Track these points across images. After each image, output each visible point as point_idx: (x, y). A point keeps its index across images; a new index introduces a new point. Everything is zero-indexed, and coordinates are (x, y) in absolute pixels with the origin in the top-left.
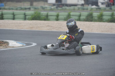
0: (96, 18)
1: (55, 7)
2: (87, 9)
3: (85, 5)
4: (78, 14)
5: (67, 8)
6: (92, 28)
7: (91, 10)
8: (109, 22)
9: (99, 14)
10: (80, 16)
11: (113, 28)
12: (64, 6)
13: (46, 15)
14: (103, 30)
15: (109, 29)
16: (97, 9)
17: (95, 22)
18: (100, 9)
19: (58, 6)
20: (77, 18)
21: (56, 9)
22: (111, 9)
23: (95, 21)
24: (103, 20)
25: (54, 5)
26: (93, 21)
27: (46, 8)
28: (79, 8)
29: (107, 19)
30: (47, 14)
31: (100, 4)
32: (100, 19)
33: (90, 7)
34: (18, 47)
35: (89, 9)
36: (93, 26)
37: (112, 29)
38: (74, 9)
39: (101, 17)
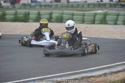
8: (12, 22)
9: (1, 13)
14: (6, 31)
15: (13, 29)
18: (2, 7)
24: (6, 19)
29: (10, 18)
31: (2, 2)
37: (16, 29)
39: (4, 17)
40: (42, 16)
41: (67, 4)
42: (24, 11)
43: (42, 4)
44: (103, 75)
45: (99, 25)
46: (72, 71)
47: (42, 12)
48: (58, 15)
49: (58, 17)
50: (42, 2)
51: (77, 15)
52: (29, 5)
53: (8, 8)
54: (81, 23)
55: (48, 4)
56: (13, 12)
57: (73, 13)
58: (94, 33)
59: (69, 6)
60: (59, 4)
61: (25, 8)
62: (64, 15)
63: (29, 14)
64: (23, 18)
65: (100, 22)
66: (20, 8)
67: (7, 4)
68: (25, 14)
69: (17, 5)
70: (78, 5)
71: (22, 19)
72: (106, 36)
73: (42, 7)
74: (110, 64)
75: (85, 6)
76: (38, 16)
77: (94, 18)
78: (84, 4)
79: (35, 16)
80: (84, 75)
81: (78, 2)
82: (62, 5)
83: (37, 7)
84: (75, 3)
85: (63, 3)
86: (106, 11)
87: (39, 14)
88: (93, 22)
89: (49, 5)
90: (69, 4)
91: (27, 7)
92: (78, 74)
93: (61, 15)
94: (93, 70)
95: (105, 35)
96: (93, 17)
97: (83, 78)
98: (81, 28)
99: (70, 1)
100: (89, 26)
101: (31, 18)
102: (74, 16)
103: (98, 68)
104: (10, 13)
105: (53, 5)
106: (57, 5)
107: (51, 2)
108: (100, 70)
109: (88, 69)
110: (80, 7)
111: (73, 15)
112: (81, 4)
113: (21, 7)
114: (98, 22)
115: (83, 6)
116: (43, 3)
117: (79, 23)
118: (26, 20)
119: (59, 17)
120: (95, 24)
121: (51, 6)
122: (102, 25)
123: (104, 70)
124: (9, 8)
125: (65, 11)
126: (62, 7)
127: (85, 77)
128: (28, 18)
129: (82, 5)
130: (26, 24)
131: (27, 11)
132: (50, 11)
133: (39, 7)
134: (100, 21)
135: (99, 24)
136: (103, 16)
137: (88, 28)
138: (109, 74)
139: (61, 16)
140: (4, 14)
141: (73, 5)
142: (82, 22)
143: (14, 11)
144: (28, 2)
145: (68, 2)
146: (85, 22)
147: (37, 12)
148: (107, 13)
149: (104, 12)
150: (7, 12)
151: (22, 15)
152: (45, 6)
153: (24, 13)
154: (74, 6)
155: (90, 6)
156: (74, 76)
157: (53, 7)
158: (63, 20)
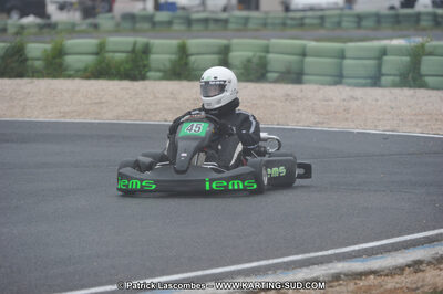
0: (38, 64)
2: (4, 30)
6: (22, 103)
7: (17, 34)
8: (88, 78)
9: (48, 46)
11: (103, 100)
14: (67, 109)
15: (91, 104)
16: (41, 27)
17: (35, 80)
18: (52, 26)
22: (96, 26)
23: (33, 77)
24: (66, 70)
26: (28, 77)
29: (81, 65)
31: (51, 8)
32: (55, 66)
33: (14, 21)
35: (11, 30)
36: (29, 93)
37: (102, 103)
39: (58, 60)
40: (192, 58)
41: (282, 14)
42: (131, 39)
43: (195, 16)
44: (409, 266)
45: (397, 91)
46: (297, 254)
47: (194, 43)
48: (250, 54)
49: (249, 61)
50: (195, 9)
51: (318, 54)
52: (149, 19)
53: (72, 30)
54: (330, 84)
55: (214, 16)
56: (90, 42)
57: (304, 48)
58: (379, 120)
59: (289, 22)
60: (253, 14)
61: (135, 31)
62: (271, 56)
63: (146, 50)
64: (128, 67)
65: (397, 79)
66: (117, 31)
67: (71, 14)
68: (133, 51)
69: (104, 21)
70: (322, 18)
71: (122, 69)
72: (418, 130)
73: (195, 27)
74: (434, 228)
75: (344, 24)
76: (181, 59)
77: (379, 66)
78: (340, 16)
79: (168, 57)
80: (340, 267)
81: (322, 10)
82: (265, 19)
83: (176, 27)
84: (310, 14)
85: (267, 13)
86: (418, 40)
87: (183, 51)
88: (375, 80)
89: (217, 21)
90: (291, 15)
91: (138, 26)
92: (322, 263)
93: (263, 54)
94: (372, 248)
95: (416, 125)
96: (373, 62)
97: (337, 277)
98: (332, 100)
99: (293, 6)
100: (359, 92)
101: (153, 65)
102: (307, 59)
103: (392, 244)
104: (81, 47)
105: (232, 20)
106: (247, 20)
107: (225, 9)
108: (396, 250)
109: (356, 247)
110: (327, 25)
111: (303, 54)
112: (330, 16)
113: (118, 25)
114: (391, 78)
115: (339, 24)
116: (198, 12)
117: (323, 84)
118: (137, 72)
119: (255, 60)
120: (380, 86)
121: (226, 22)
122: (407, 92)
123: (411, 250)
124: (78, 28)
125: (274, 41)
126: (265, 25)
127: (346, 275)
128: (145, 66)
129: (336, 20)
130: (138, 85)
131: (141, 40)
132: (224, 42)
133: (183, 27)
134: (400, 75)
135: (395, 85)
136: (407, 59)
137: (356, 99)
138: (429, 263)
139: (261, 58)
140: (60, 52)
141: (302, 18)
142: (337, 79)
143: (94, 41)
144: (144, 9)
145: (287, 9)
146: (345, 80)
147: (175, 42)
148: (422, 46)
149: (413, 44)
150: (72, 43)
151: (124, 55)
152: (206, 21)
153: (129, 48)
154: (307, 21)
155: (366, 23)
156: (305, 270)
157: (231, 26)
158: (267, 72)
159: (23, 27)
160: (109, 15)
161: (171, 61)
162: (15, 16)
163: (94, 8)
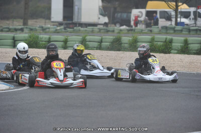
0: (126, 45)
1: (62, 27)
2: (113, 31)
3: (109, 25)
4: (98, 38)
5: (82, 29)
7: (119, 33)
9: (131, 38)
10: (101, 42)
12: (76, 26)
13: (47, 40)
16: (128, 30)
19: (68, 26)
20: (96, 44)
21: (63, 30)
22: (151, 31)
23: (124, 51)
25: (60, 24)
26: (122, 51)
27: (49, 28)
28: (100, 30)
30: (50, 38)
31: (132, 23)
33: (118, 27)
34: (2, 90)
35: (116, 31)
36: (122, 57)
38: (93, 31)
39: (135, 44)
40: (189, 45)
42: (164, 37)
43: (191, 28)
47: (191, 39)
50: (192, 25)
52: (173, 29)
53: (141, 32)
61: (167, 33)
63: (171, 41)
64: (163, 48)
66: (160, 33)
67: (141, 25)
69: (155, 29)
71: (161, 49)
73: (191, 33)
76: (185, 46)
83: (183, 32)
87: (186, 42)
91: (168, 31)
101: (173, 48)
104: (144, 39)
113: (160, 31)
116: (193, 27)
118: (167, 50)
128: (170, 48)
130: (167, 55)
131: (169, 37)
133: (187, 33)
140: (136, 41)
143: (150, 37)
144: (171, 25)
147: (183, 39)
150: (141, 37)
151: (162, 43)
152: (196, 30)
153: (164, 40)
159: (121, 30)
160: (157, 27)
161: (181, 46)
162: (118, 25)
163: (150, 23)
